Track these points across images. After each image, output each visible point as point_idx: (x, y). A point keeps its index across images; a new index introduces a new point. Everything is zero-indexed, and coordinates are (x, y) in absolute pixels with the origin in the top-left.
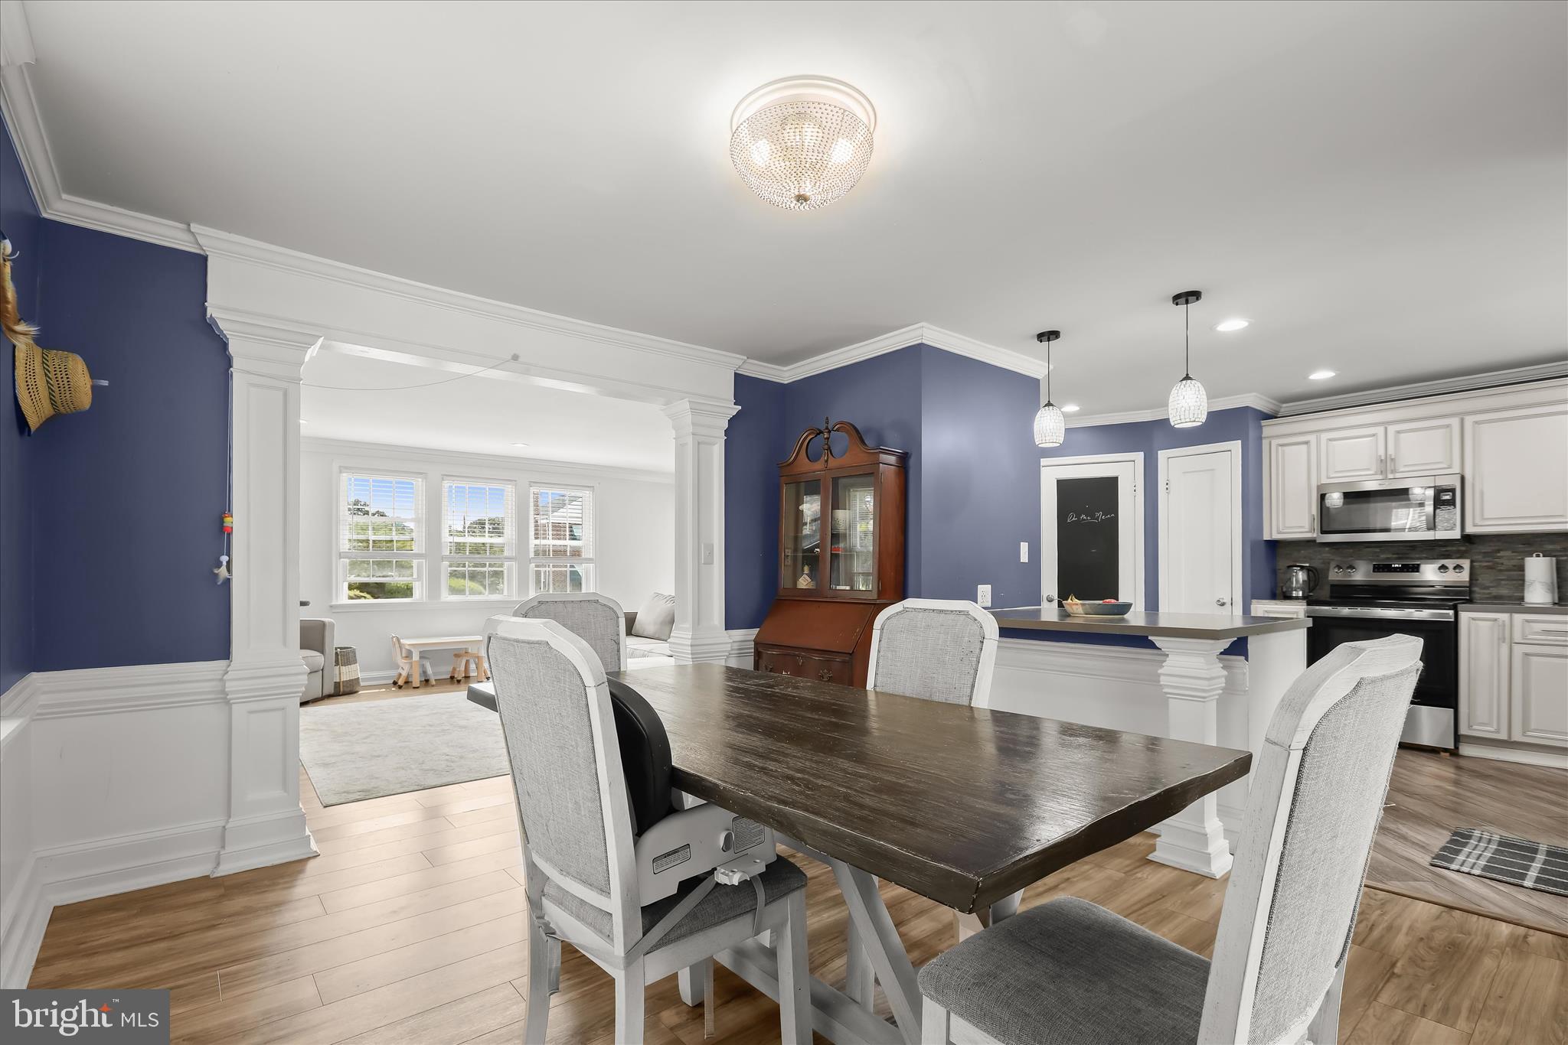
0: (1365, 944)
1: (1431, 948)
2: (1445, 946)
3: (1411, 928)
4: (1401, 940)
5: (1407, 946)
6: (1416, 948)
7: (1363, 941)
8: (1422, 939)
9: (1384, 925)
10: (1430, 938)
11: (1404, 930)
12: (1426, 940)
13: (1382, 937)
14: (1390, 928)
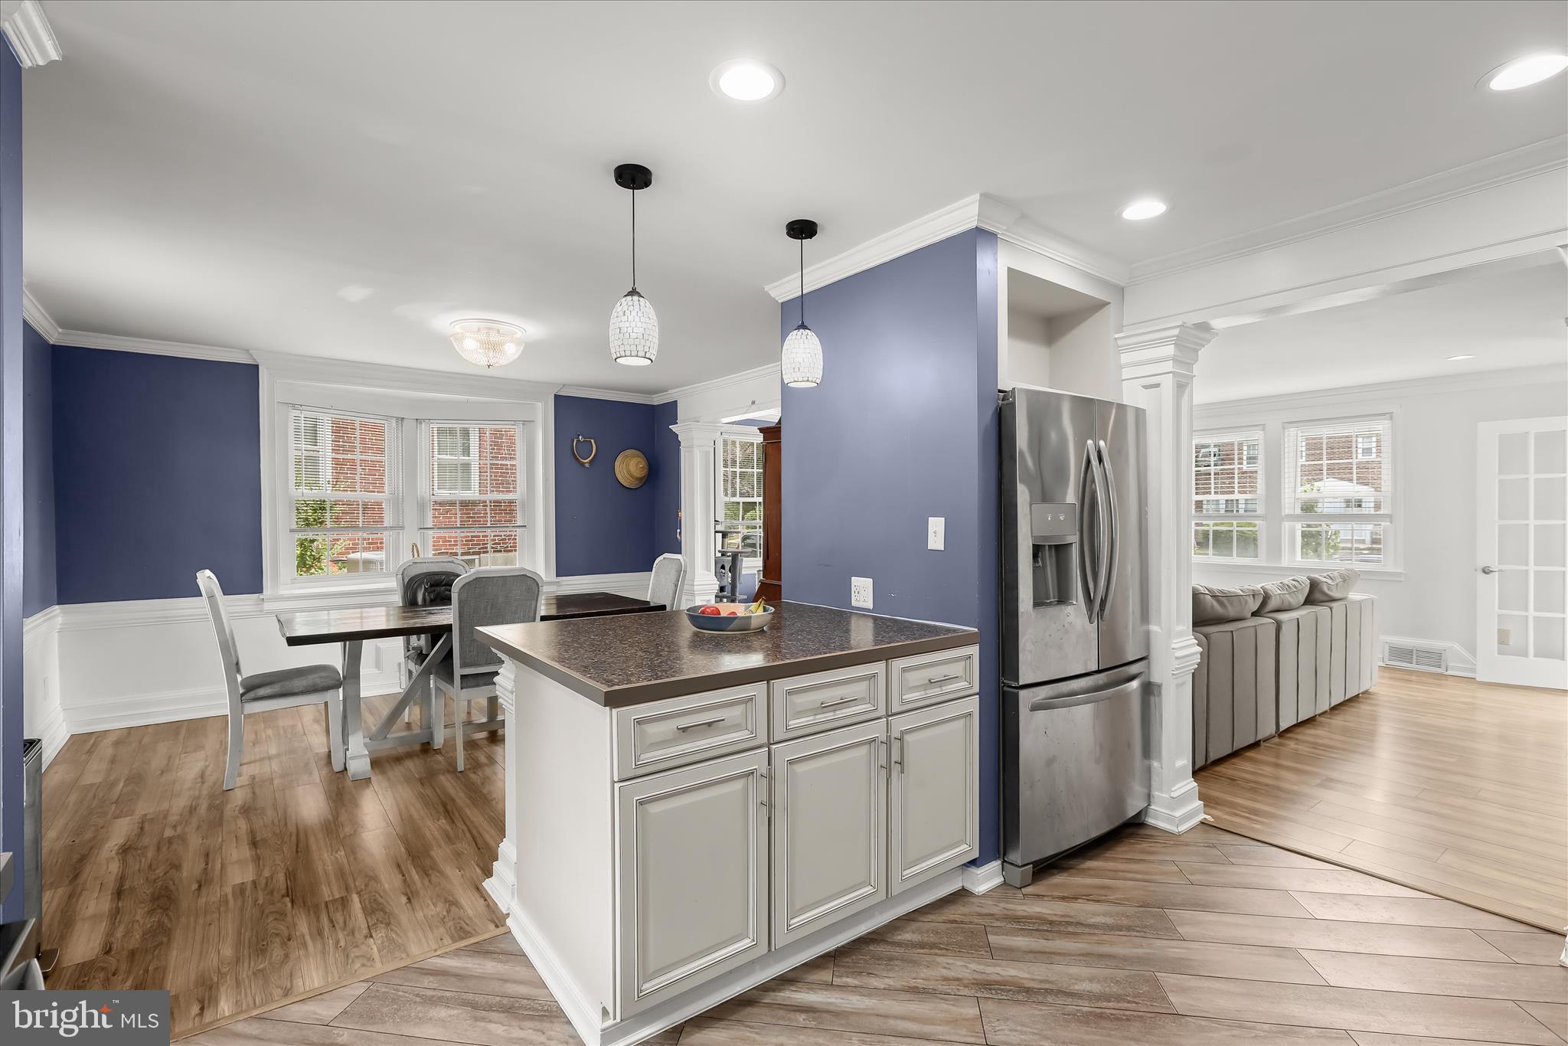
0: (323, 906)
1: (277, 935)
2: (267, 944)
3: (305, 945)
4: (303, 926)
5: (295, 925)
6: (288, 928)
7: (327, 906)
8: (289, 940)
9: (326, 932)
10: (284, 944)
11: (308, 937)
12: (285, 940)
13: (318, 920)
14: (320, 933)
